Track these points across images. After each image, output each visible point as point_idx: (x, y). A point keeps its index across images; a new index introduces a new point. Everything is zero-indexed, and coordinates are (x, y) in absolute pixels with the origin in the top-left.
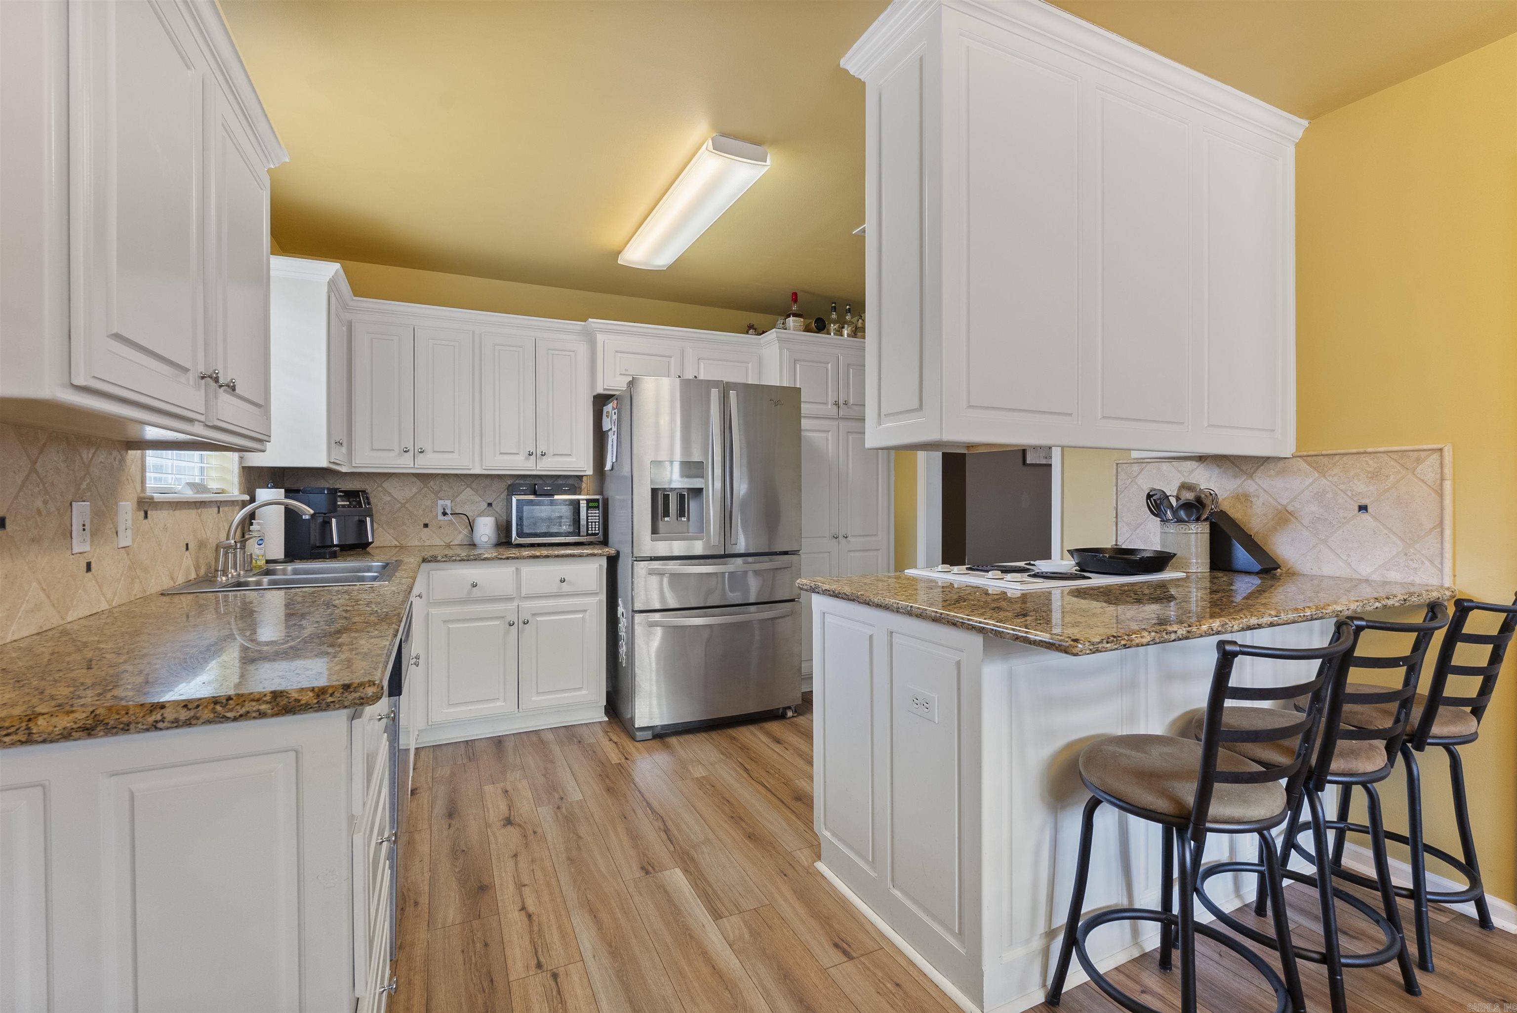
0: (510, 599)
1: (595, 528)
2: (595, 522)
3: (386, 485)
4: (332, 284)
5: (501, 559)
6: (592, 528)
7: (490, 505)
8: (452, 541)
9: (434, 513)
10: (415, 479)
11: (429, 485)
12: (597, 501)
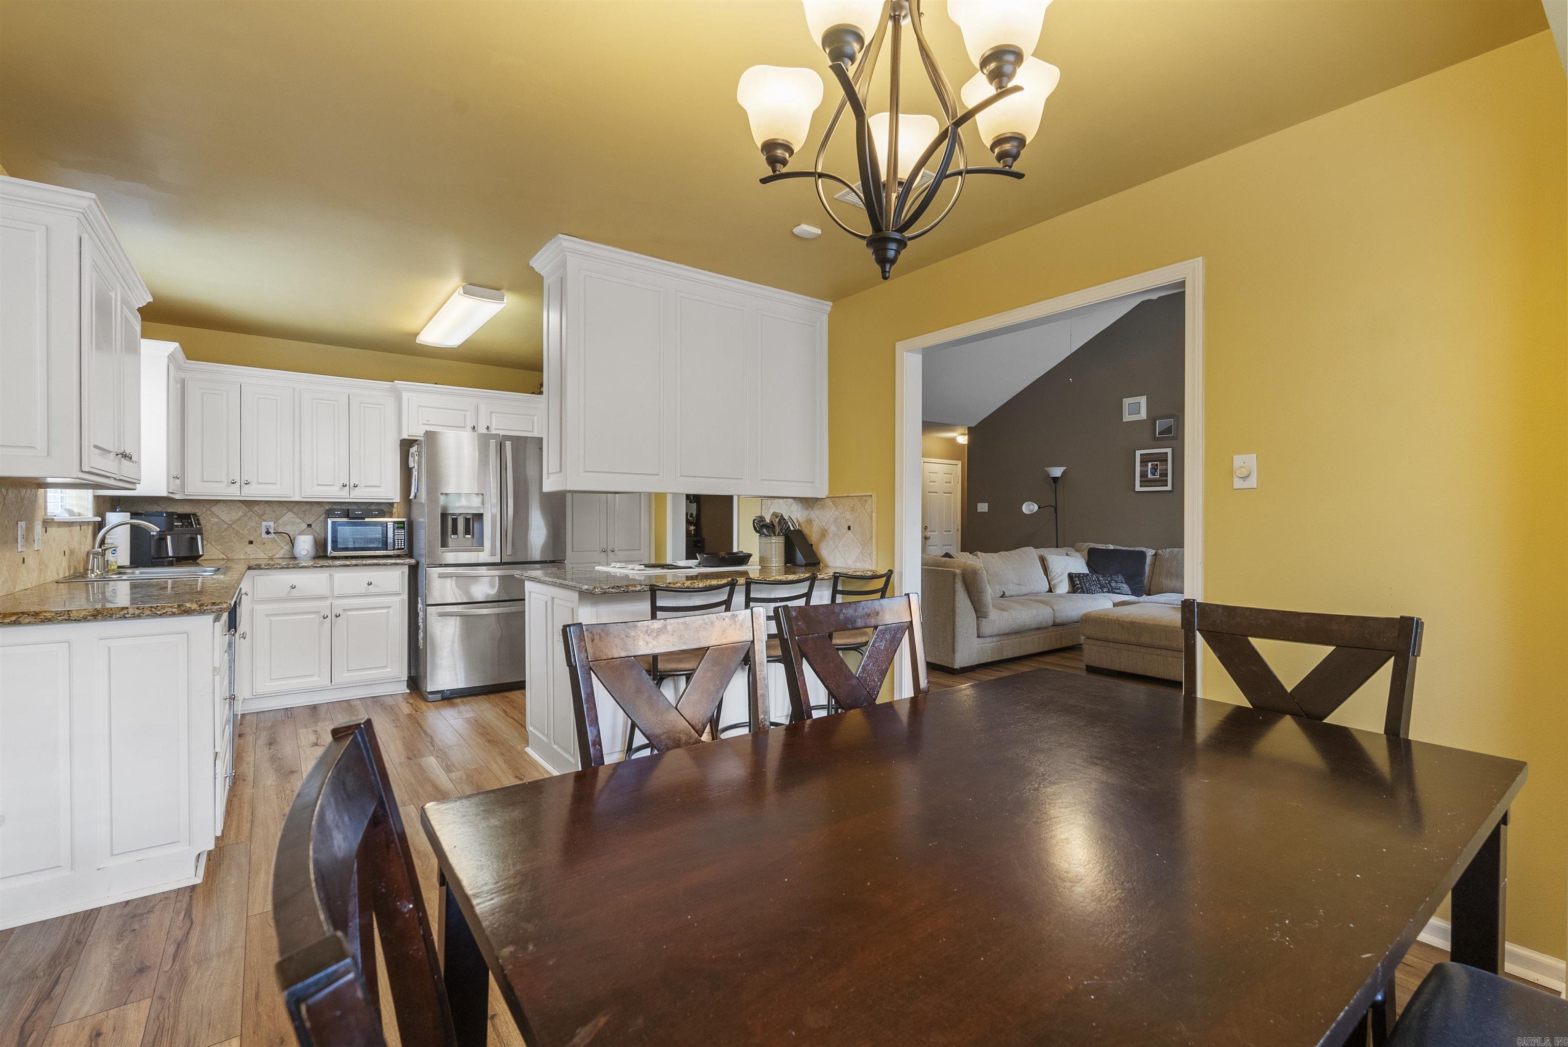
0: (325, 598)
1: (401, 544)
2: (401, 539)
3: (214, 509)
4: (171, 357)
5: (317, 567)
6: (398, 544)
7: (309, 526)
8: (274, 555)
9: (259, 532)
10: (241, 505)
11: (253, 510)
12: (403, 523)
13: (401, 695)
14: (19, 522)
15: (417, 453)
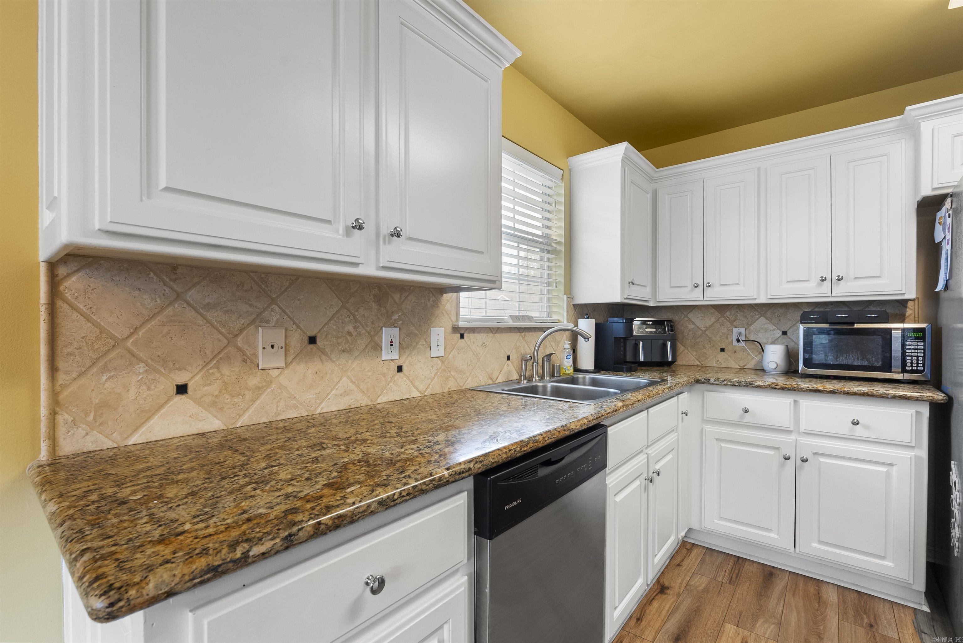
0: (786, 431)
1: (918, 363)
2: (918, 357)
3: (690, 316)
4: (626, 160)
6: (912, 363)
7: (785, 333)
8: (745, 365)
9: (730, 340)
10: (713, 310)
11: (725, 315)
12: (922, 330)
13: (911, 611)
14: (383, 328)
15: (950, 212)
